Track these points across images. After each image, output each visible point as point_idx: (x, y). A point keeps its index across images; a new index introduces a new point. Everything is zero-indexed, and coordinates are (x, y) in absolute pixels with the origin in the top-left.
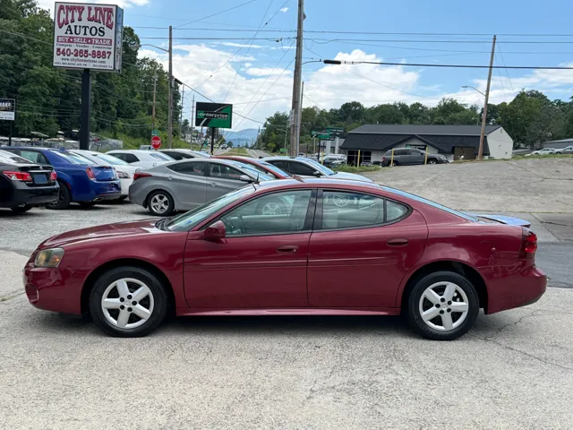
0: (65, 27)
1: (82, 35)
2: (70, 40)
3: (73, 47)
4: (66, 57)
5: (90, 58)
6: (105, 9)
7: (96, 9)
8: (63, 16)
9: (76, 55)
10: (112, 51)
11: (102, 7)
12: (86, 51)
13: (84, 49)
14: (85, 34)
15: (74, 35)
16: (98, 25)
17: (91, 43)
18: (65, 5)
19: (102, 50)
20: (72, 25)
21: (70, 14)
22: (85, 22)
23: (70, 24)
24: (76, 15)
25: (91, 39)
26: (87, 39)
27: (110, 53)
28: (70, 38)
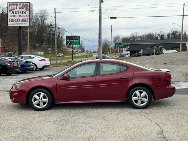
0: (11, 12)
1: (17, 14)
2: (14, 16)
3: (15, 19)
4: (12, 22)
5: (21, 22)
6: (26, 4)
7: (22, 4)
8: (10, 8)
9: (16, 21)
10: (29, 19)
11: (25, 3)
12: (19, 20)
13: (18, 19)
14: (19, 14)
15: (15, 14)
16: (23, 10)
17: (21, 17)
18: (11, 3)
19: (25, 19)
20: (14, 11)
21: (13, 7)
22: (18, 9)
23: (13, 10)
24: (15, 7)
25: (21, 15)
26: (20, 15)
27: (28, 20)
28: (13, 15)
